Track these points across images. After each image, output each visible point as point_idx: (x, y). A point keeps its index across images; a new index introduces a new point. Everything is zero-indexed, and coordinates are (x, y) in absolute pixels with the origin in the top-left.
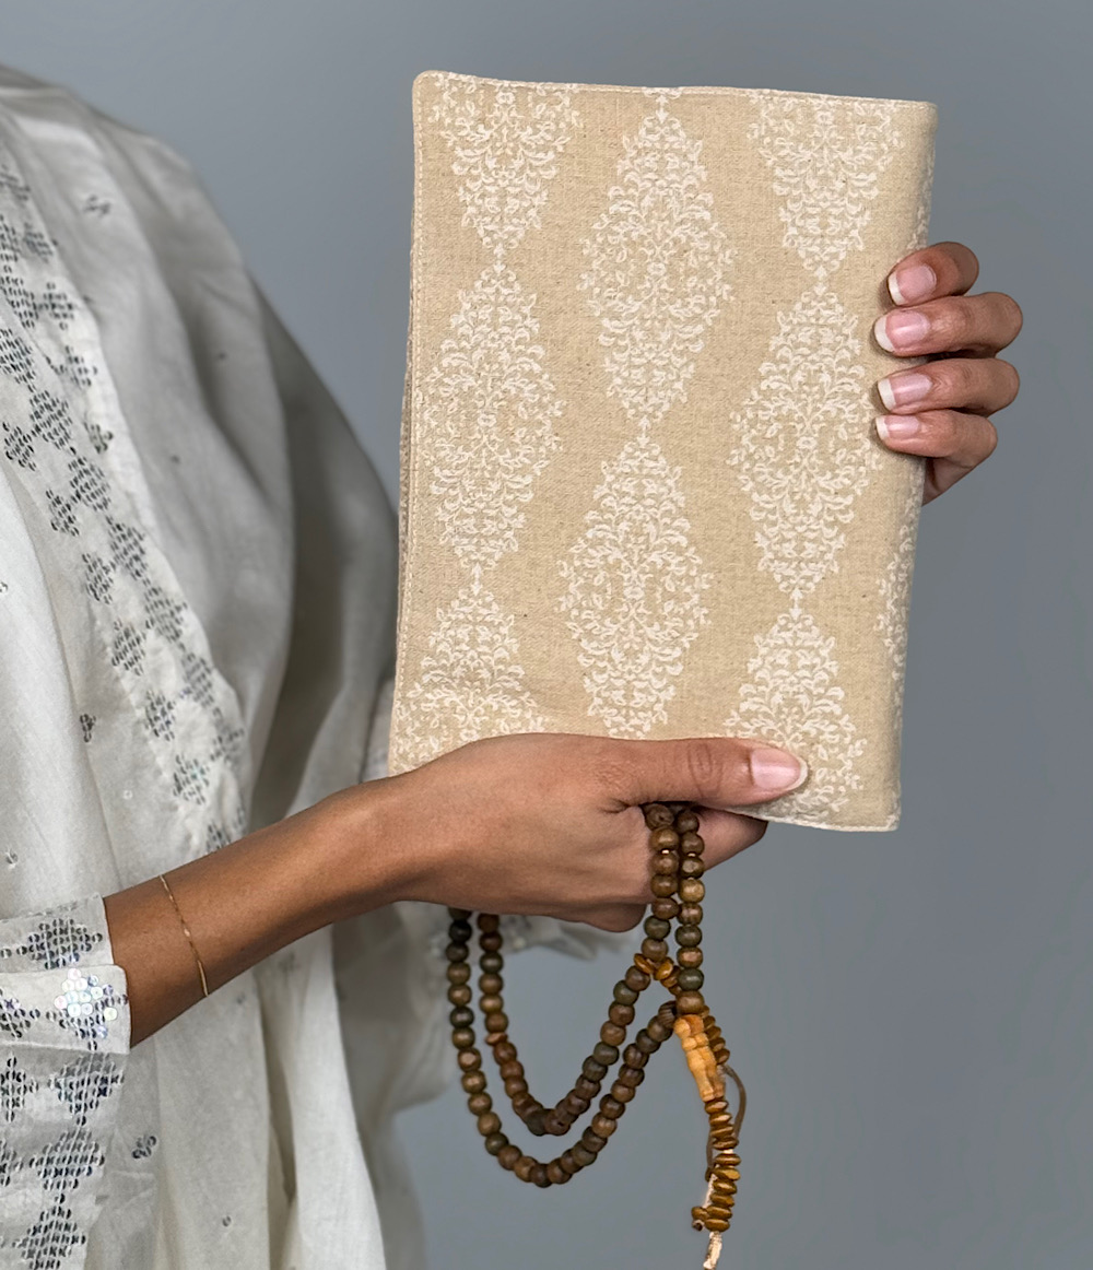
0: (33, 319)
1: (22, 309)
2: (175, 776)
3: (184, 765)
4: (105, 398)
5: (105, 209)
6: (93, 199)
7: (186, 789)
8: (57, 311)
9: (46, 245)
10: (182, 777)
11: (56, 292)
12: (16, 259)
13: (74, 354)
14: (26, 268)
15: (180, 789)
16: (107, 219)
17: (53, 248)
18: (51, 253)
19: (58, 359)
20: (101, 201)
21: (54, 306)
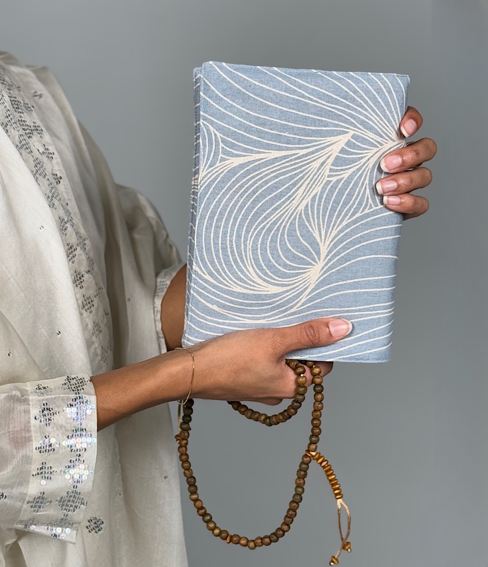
0: (31, 135)
1: (27, 132)
2: (83, 302)
3: (86, 298)
4: (58, 164)
5: (41, 96)
6: (36, 92)
7: (86, 307)
8: (39, 131)
9: (30, 108)
10: (85, 302)
11: (36, 125)
12: (23, 113)
13: (46, 147)
14: (27, 116)
15: (84, 307)
16: (42, 100)
17: (32, 109)
18: (32, 110)
19: (42, 150)
20: (38, 93)
21: (37, 130)
